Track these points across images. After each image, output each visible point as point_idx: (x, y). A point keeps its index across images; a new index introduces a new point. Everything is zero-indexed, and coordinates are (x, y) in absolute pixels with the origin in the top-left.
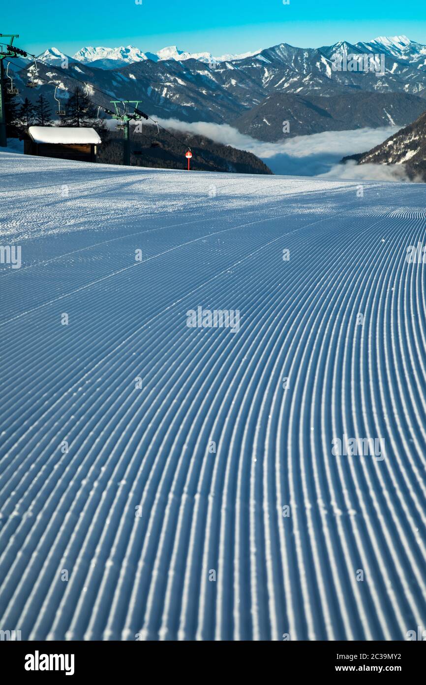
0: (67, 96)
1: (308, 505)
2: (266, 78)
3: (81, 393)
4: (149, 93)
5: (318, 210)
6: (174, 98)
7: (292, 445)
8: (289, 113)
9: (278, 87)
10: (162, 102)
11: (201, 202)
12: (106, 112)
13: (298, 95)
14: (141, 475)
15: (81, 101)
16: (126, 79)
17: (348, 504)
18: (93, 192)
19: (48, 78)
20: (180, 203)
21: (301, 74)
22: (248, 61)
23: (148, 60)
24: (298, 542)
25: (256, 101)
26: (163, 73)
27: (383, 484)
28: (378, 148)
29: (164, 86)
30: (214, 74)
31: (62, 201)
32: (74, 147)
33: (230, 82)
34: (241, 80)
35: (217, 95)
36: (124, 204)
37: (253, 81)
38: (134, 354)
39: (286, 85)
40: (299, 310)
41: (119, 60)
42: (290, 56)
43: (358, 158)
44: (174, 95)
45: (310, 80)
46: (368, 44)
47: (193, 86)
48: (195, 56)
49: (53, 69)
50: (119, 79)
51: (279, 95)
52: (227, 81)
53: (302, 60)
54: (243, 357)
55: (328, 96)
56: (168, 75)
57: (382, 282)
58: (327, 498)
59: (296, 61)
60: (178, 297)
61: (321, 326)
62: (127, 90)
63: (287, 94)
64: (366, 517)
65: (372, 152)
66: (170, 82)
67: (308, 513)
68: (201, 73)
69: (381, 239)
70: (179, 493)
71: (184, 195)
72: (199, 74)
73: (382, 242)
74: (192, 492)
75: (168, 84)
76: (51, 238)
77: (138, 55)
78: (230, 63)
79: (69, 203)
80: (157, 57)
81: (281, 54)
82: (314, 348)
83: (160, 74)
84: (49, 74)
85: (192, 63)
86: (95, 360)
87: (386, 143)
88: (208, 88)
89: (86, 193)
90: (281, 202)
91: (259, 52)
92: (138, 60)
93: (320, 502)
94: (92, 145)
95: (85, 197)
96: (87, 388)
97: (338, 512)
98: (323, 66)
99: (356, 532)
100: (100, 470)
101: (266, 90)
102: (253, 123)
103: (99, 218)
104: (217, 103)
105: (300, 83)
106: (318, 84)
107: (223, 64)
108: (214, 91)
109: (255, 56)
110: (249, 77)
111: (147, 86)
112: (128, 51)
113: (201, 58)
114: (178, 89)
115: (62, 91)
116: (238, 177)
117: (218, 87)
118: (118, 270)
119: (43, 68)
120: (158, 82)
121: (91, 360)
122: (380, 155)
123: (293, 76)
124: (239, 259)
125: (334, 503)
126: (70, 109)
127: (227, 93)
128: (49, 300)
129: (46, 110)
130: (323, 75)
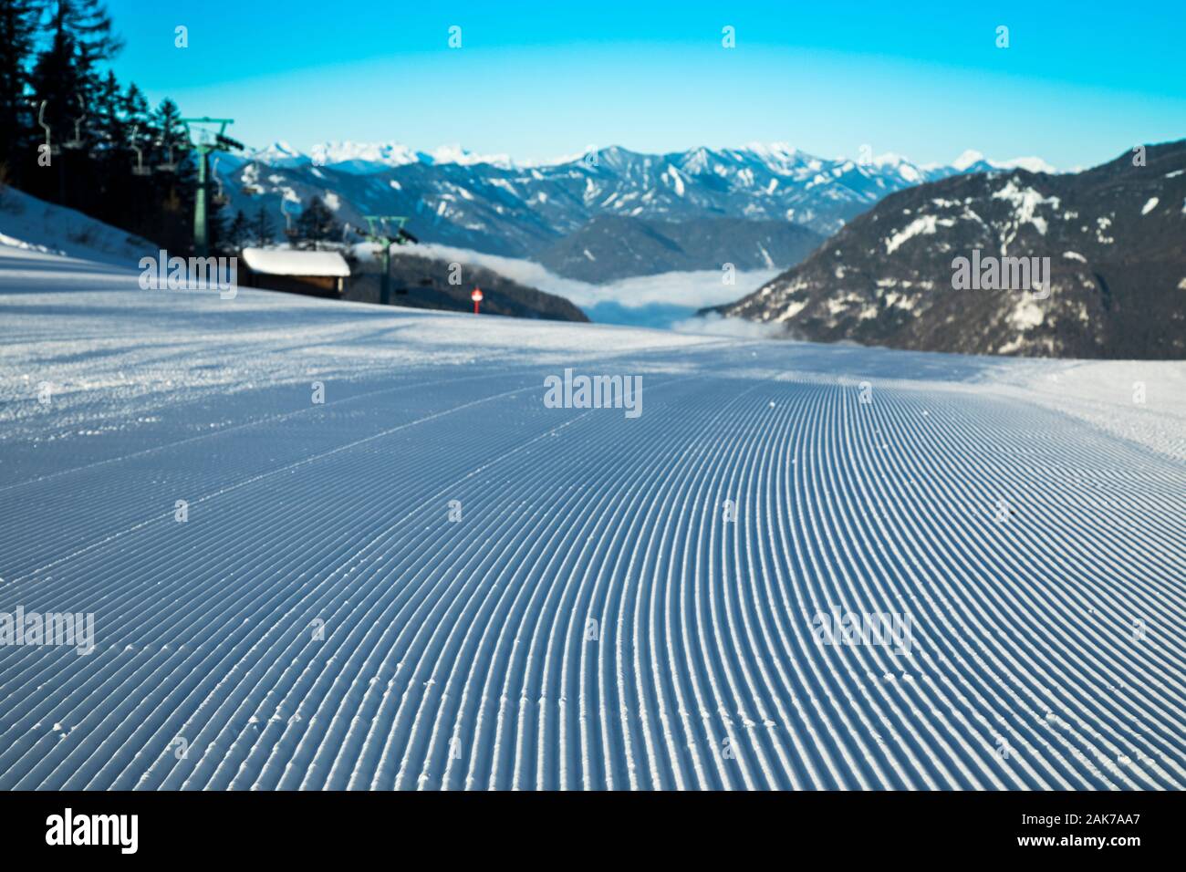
0: (299, 211)
1: (705, 714)
2: (590, 193)
3: (355, 575)
4: (419, 209)
5: (672, 369)
6: (456, 217)
7: (673, 642)
8: (622, 244)
9: (608, 206)
10: (437, 222)
11: (499, 355)
12: (358, 231)
13: (635, 218)
14: (456, 673)
15: (320, 216)
16: (385, 188)
17: (763, 713)
18: (339, 339)
19: (272, 185)
20: (468, 357)
21: (639, 188)
22: (564, 168)
23: (421, 163)
24: (695, 758)
25: (574, 225)
26: (440, 181)
27: (809, 691)
28: (749, 297)
29: (440, 200)
30: (515, 185)
31: (295, 348)
32: (309, 280)
33: (537, 197)
34: (553, 195)
35: (519, 216)
36: (385, 353)
37: (571, 197)
38: (428, 528)
39: (618, 204)
40: (663, 482)
41: (376, 162)
42: (625, 164)
43: (722, 310)
44: (456, 212)
45: (654, 197)
46: (737, 152)
47: (483, 200)
48: (488, 159)
49: (280, 171)
50: (375, 187)
51: (608, 218)
52: (534, 194)
53: (642, 169)
54: (589, 536)
55: (677, 221)
56: (448, 185)
57: (777, 453)
58: (732, 708)
59: (633, 171)
60: (484, 462)
61: (696, 502)
62: (388, 203)
63: (620, 217)
64: (790, 729)
65: (740, 303)
66: (450, 193)
67: (706, 724)
68: (495, 182)
69: (769, 402)
70: (515, 696)
71: (473, 347)
72: (492, 185)
73: (770, 407)
74: (534, 696)
75: (447, 196)
76: (287, 388)
77: (405, 155)
78: (539, 170)
79: (306, 351)
80: (431, 159)
81: (613, 161)
82: (690, 527)
83: (436, 183)
84: (274, 179)
85: (483, 169)
86: (370, 534)
87: (760, 291)
88: (505, 204)
89: (329, 340)
90: (615, 359)
91: (580, 156)
92: (404, 161)
93: (722, 711)
94: (335, 279)
95: (329, 344)
96: (362, 569)
97: (749, 724)
98: (671, 179)
99: (778, 747)
100: (395, 668)
101: (590, 209)
102: (570, 256)
103: (354, 368)
104: (519, 227)
105: (638, 203)
106: (664, 204)
107: (528, 172)
108: (514, 208)
109: (574, 162)
110: (565, 191)
111: (417, 198)
112: (390, 148)
113: (496, 162)
114: (462, 205)
115: (291, 203)
116: (551, 326)
117: (520, 204)
118: (391, 428)
119: (265, 171)
120: (433, 194)
121: (366, 534)
122: (752, 308)
123: (629, 192)
124: (567, 420)
125: (741, 712)
126: (305, 227)
127: (533, 213)
128: (294, 462)
129: (269, 227)
130: (671, 192)
